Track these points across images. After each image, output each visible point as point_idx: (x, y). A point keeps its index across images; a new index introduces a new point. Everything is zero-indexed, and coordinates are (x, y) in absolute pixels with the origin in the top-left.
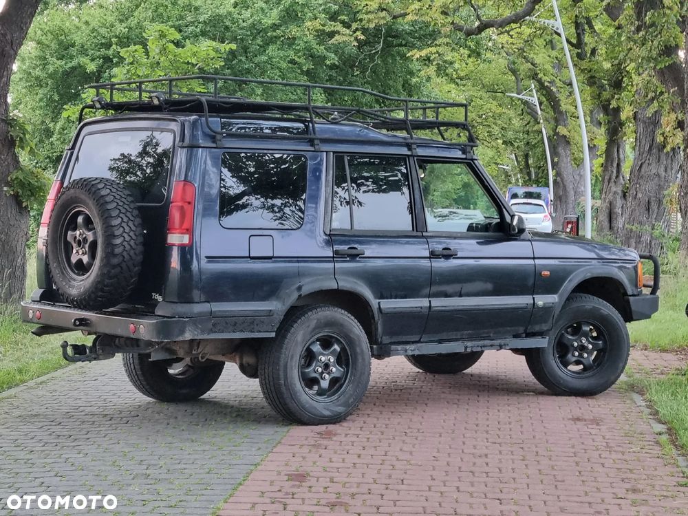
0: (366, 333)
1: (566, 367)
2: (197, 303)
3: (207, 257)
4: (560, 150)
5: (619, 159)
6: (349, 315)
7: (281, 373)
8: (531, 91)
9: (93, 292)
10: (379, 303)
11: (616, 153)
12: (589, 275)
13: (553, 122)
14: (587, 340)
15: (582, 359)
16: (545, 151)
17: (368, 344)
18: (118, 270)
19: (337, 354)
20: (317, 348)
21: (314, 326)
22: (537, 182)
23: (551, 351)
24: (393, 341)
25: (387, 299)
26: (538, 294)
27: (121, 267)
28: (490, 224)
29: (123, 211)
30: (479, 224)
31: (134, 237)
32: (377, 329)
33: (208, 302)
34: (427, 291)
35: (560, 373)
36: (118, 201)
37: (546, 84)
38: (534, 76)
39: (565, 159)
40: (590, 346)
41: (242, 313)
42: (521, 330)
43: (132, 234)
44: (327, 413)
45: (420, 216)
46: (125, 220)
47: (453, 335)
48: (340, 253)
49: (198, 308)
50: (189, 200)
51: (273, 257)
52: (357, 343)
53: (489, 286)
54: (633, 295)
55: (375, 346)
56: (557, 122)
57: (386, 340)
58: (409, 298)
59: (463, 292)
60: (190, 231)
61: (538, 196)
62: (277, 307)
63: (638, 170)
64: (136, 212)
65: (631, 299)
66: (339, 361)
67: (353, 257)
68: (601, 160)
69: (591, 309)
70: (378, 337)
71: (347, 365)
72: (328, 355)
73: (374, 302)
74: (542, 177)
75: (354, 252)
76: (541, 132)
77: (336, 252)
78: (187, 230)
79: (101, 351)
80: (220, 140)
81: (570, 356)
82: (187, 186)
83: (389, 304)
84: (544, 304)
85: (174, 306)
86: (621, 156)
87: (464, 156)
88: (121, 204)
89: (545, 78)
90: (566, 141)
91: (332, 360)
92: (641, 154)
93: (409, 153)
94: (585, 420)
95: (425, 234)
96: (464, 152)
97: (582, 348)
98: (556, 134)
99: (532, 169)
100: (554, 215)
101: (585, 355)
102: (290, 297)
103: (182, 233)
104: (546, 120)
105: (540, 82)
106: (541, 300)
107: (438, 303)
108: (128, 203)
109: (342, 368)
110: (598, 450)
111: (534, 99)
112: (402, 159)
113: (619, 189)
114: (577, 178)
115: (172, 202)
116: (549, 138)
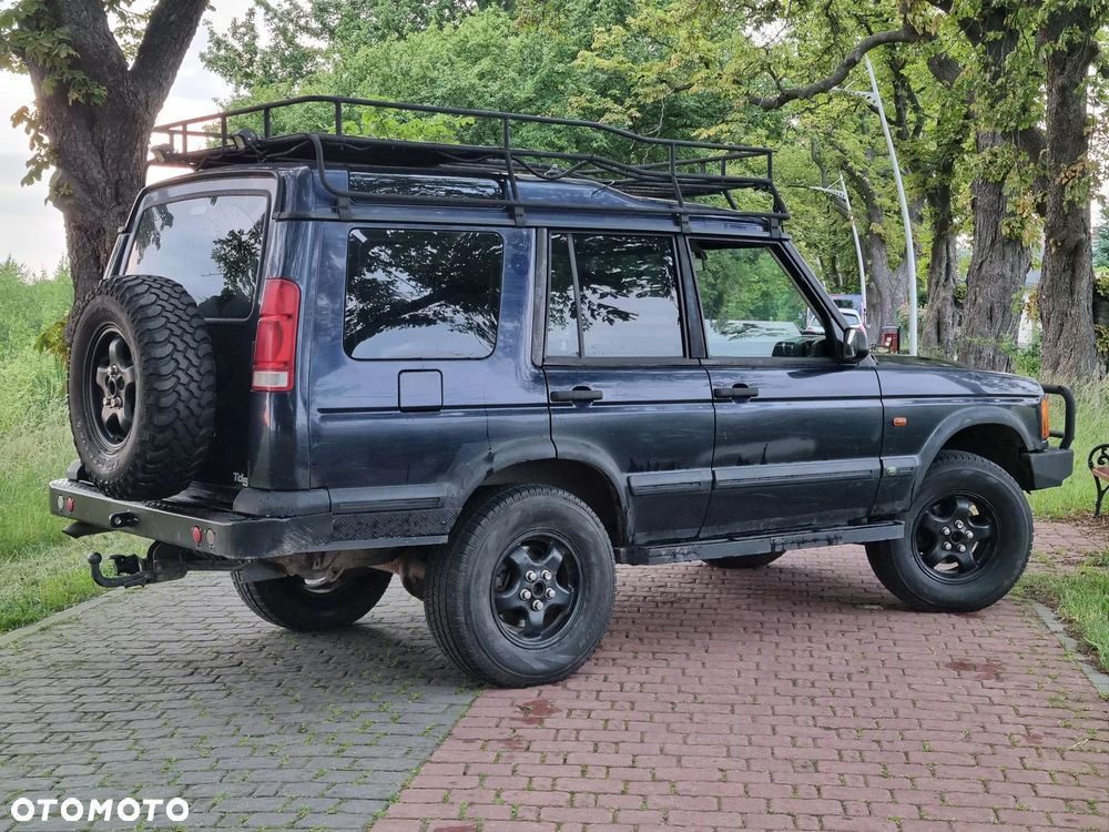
0: (606, 529)
1: (932, 566)
2: (303, 490)
3: (321, 410)
4: (875, 251)
5: (949, 258)
6: (578, 500)
7: (460, 603)
8: (839, 183)
9: (129, 472)
10: (628, 479)
11: (945, 251)
12: (968, 422)
13: (865, 218)
14: (966, 524)
15: (958, 555)
16: (856, 253)
17: (611, 547)
18: (169, 434)
19: (557, 566)
20: (522, 557)
21: (516, 522)
22: (847, 290)
23: (908, 542)
24: (652, 539)
25: (642, 471)
26: (889, 454)
27: (175, 431)
28: (810, 343)
29: (178, 331)
30: (792, 343)
31: (196, 377)
32: (625, 521)
33: (326, 488)
34: (708, 455)
35: (921, 575)
36: (169, 315)
37: (858, 174)
38: (843, 166)
39: (880, 262)
40: (971, 534)
41: (386, 506)
42: (861, 512)
43: (192, 371)
44: (539, 666)
45: (695, 332)
46: (181, 346)
47: (753, 525)
48: (561, 397)
49: (305, 500)
50: (289, 311)
51: (442, 407)
52: (592, 547)
53: (810, 444)
54: (1036, 451)
55: (622, 550)
56: (870, 217)
57: (641, 538)
58: (679, 468)
59: (768, 454)
60: (289, 365)
61: (849, 305)
62: (450, 491)
63: (977, 270)
64: (200, 334)
65: (1033, 456)
66: (561, 578)
67: (583, 404)
68: (928, 260)
69: (972, 475)
70: (628, 534)
71: (576, 584)
72: (541, 569)
73: (620, 478)
74: (852, 283)
75: (583, 394)
76: (851, 231)
77: (554, 396)
78: (286, 363)
79: (159, 568)
80: (346, 208)
81: (937, 548)
82: (286, 287)
83: (644, 480)
84: (898, 470)
85: (263, 496)
86: (952, 255)
87: (767, 235)
88: (174, 319)
89: (856, 167)
90: (881, 240)
91: (549, 578)
92: (981, 250)
93: (677, 229)
94: (975, 668)
95: (704, 362)
96: (767, 228)
97: (958, 537)
98: (869, 232)
99: (840, 275)
100: (869, 326)
101: (963, 548)
102: (472, 474)
103: (277, 370)
104: (857, 216)
105: (850, 172)
106: (893, 464)
107: (726, 475)
108: (188, 318)
109: (566, 588)
110: (1014, 745)
111: (843, 193)
112: (666, 239)
113: (949, 295)
114: (895, 283)
115: (262, 316)
116: (860, 237)
